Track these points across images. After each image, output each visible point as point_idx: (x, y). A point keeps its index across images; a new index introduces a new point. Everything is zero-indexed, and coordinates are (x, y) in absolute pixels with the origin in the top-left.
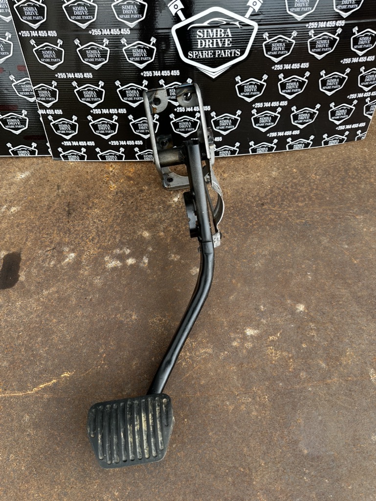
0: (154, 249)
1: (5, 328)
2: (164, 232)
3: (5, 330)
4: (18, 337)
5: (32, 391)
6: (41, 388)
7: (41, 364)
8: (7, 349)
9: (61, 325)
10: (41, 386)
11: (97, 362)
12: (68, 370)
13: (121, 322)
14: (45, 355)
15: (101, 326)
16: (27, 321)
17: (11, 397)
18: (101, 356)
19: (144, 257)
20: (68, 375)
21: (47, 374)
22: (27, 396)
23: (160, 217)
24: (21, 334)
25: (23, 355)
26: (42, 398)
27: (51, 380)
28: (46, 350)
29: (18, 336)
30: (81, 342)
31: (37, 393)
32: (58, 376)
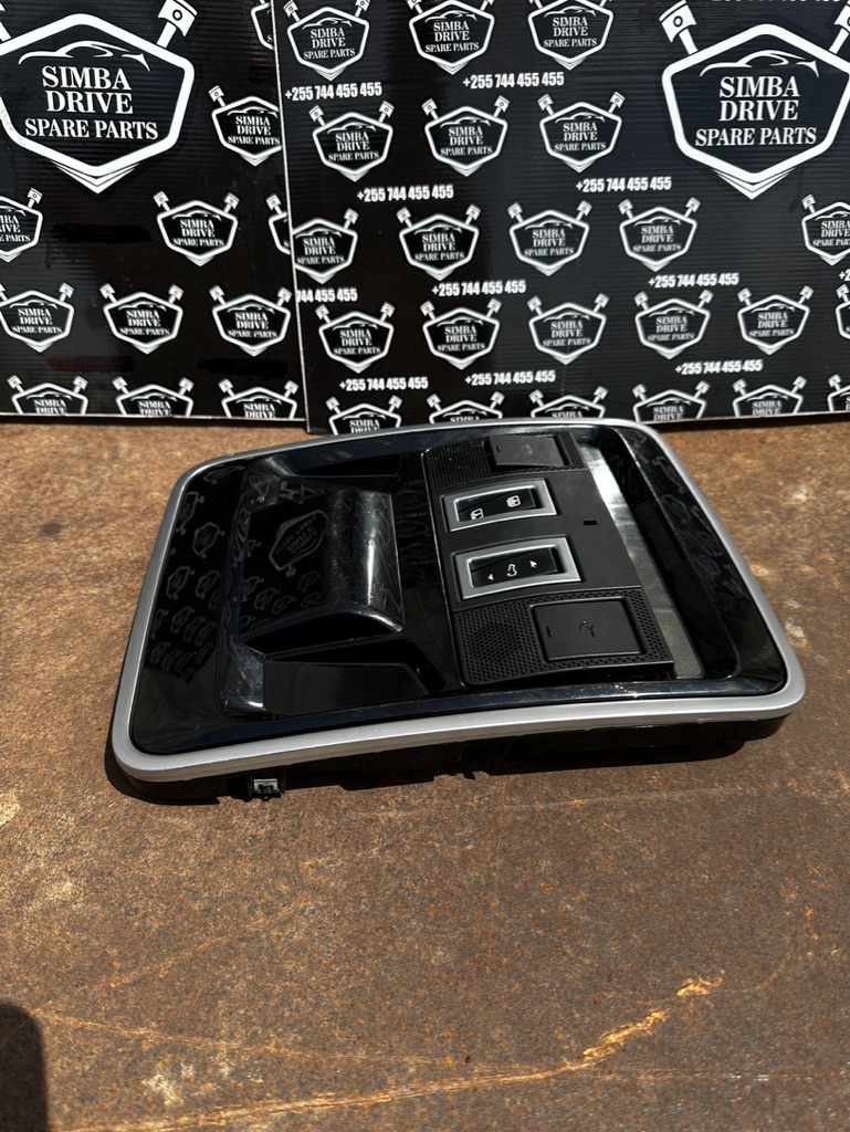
0: (804, 603)
1: (406, 830)
2: (811, 565)
3: (411, 835)
4: (465, 859)
5: (581, 1058)
6: (613, 1045)
7: (583, 950)
8: (432, 900)
9: (608, 816)
10: (612, 1038)
11: (794, 935)
12: (694, 972)
13: (815, 803)
14: (587, 918)
15: (749, 817)
16: (479, 806)
17: (502, 1091)
18: (800, 916)
19: (788, 626)
20: (705, 992)
21: (619, 991)
22: (568, 1083)
23: (778, 534)
24: (469, 847)
25: (502, 924)
26: (632, 1087)
27: (641, 1015)
28: (582, 902)
29: (464, 854)
30: (702, 870)
31: (602, 1066)
32: (665, 995)
